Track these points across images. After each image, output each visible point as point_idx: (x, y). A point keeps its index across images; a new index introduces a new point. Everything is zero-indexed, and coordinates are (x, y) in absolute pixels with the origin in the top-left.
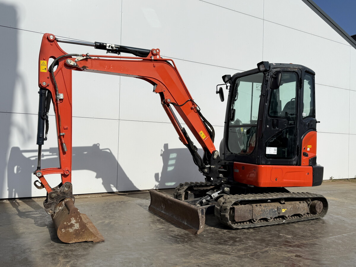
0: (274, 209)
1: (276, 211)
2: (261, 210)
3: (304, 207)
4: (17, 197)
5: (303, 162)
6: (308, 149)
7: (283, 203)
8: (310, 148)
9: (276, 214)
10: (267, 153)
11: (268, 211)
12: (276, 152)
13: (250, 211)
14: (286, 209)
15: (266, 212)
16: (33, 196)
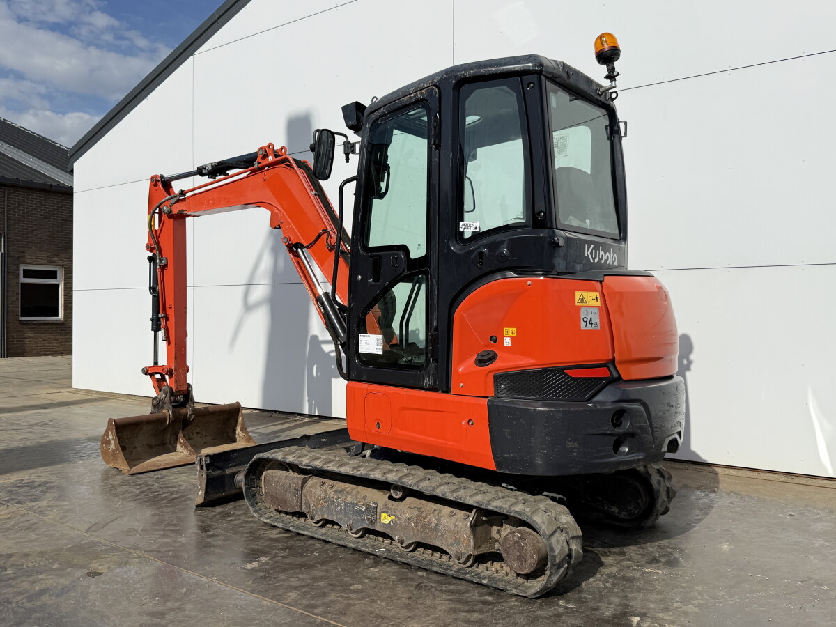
0: (357, 504)
1: (362, 512)
2: (325, 498)
3: (458, 532)
4: (317, 414)
5: (457, 384)
6: (507, 342)
7: (398, 497)
8: (512, 339)
9: (362, 520)
10: (361, 351)
11: (341, 506)
12: (381, 347)
13: (297, 490)
14: (393, 517)
15: (336, 507)
16: (333, 416)
